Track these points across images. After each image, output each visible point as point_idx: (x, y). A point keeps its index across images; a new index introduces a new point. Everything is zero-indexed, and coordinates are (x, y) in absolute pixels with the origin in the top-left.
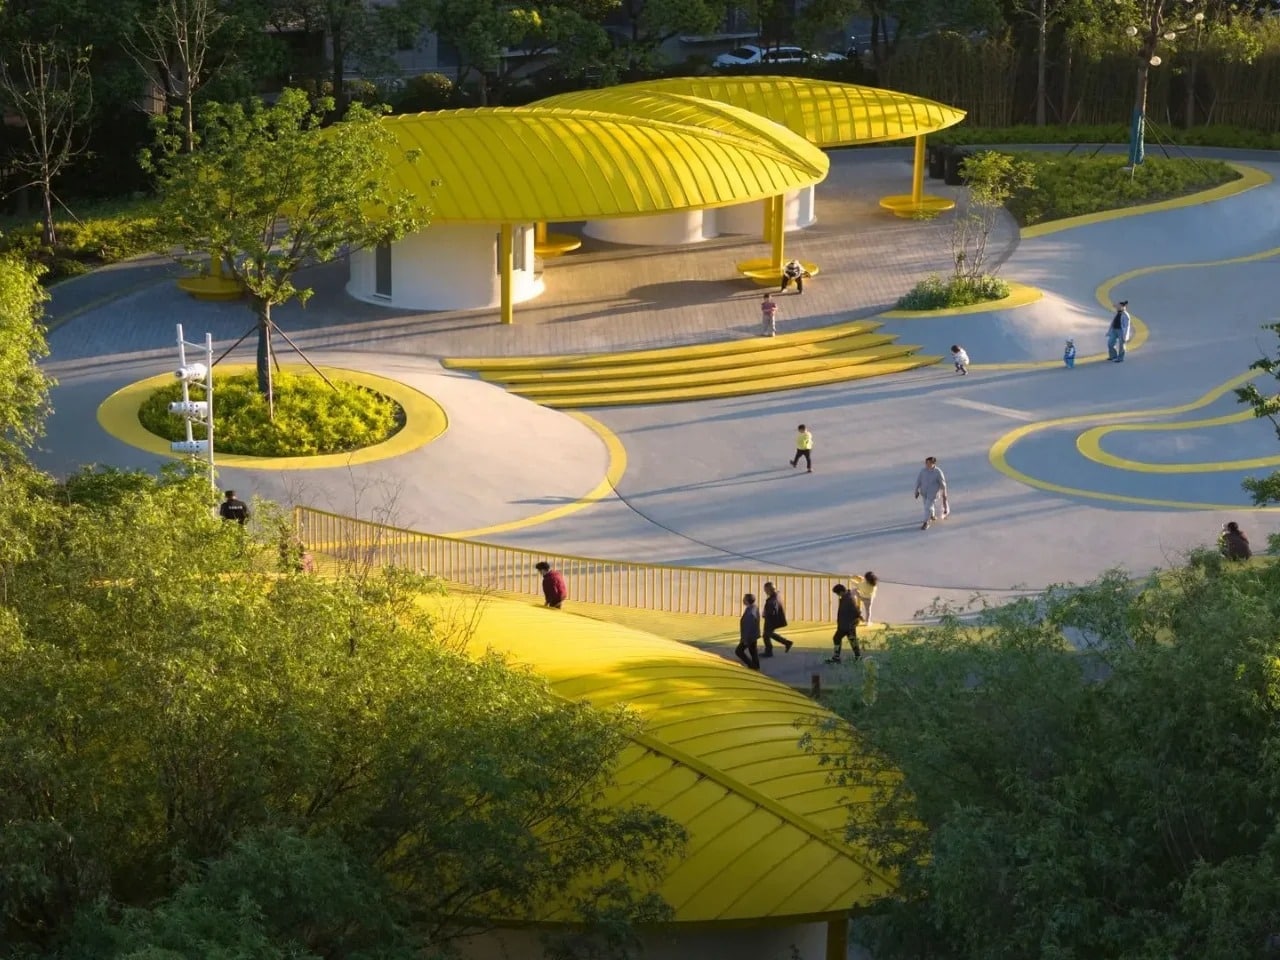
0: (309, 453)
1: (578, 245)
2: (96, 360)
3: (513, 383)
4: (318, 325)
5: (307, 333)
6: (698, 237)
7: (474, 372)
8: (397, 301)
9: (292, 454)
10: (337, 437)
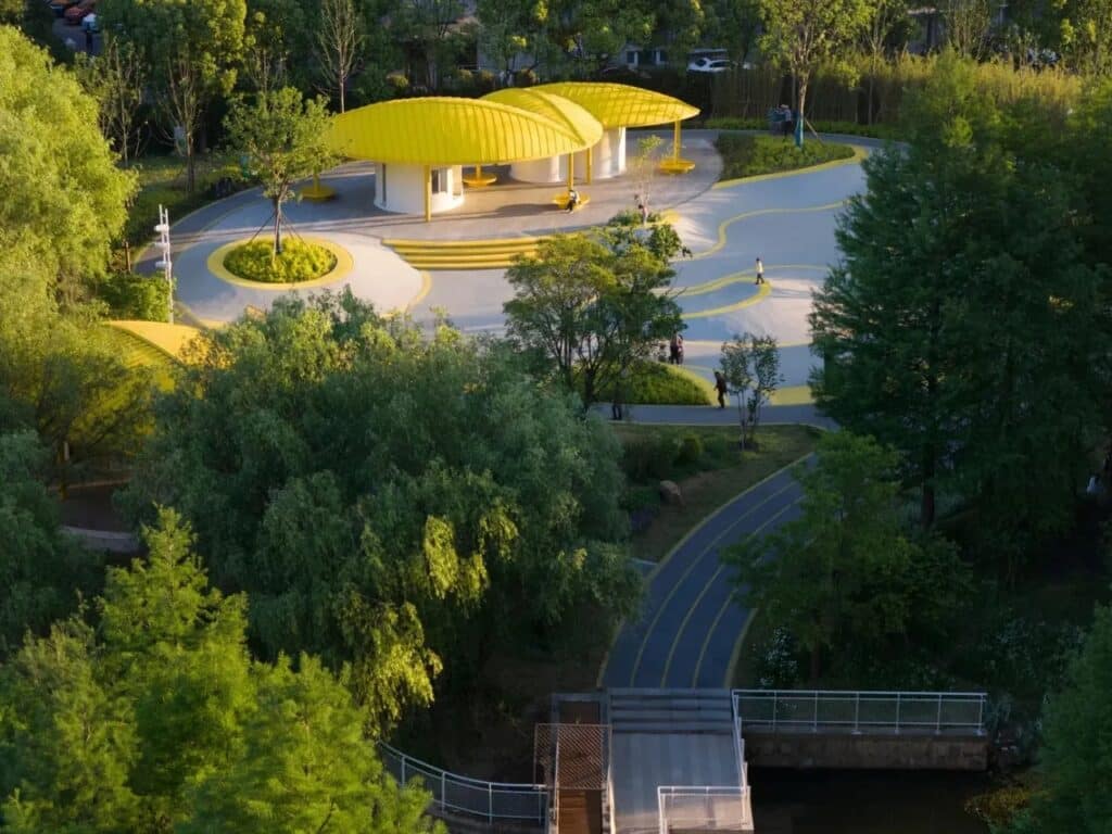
0: (281, 282)
1: (494, 180)
2: (244, 230)
3: (407, 254)
4: (344, 218)
5: (337, 222)
6: (557, 179)
7: (393, 247)
8: (389, 208)
9: (274, 282)
10: (296, 274)
